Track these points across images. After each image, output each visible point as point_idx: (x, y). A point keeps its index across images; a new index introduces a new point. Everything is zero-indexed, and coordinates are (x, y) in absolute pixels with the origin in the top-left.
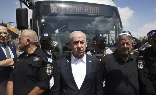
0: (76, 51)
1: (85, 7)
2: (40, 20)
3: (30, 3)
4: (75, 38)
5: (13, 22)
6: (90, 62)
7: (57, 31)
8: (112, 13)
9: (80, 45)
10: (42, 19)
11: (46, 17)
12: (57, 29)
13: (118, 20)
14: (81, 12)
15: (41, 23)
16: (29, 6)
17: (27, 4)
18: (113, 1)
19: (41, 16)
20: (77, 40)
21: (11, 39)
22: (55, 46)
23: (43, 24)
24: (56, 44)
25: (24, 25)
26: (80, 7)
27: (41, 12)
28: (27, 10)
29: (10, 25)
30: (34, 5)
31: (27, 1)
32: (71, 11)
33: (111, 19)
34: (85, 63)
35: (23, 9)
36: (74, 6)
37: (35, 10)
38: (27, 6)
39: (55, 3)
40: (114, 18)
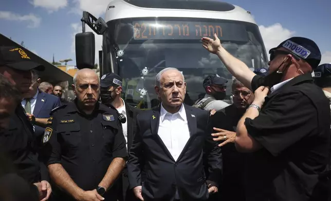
0: (170, 99)
1: (197, 26)
2: (115, 53)
3: (99, 23)
4: (167, 78)
5: (70, 60)
6: (194, 116)
7: (145, 71)
8: (248, 34)
9: (176, 89)
10: (119, 50)
11: (126, 46)
12: (146, 68)
13: (259, 47)
14: (187, 35)
15: (117, 57)
16: (96, 28)
17: (94, 25)
18: (250, 13)
19: (117, 46)
20: (171, 81)
21: (67, 89)
22: (141, 97)
23: (121, 59)
24: (143, 94)
25: (87, 61)
26: (186, 27)
27: (116, 39)
28: (93, 36)
29: (66, 64)
30: (105, 27)
31: (94, 21)
32: (169, 34)
33: (244, 47)
34: (184, 120)
35: (87, 34)
36: (175, 26)
37: (107, 35)
38: (93, 28)
39: (141, 22)
40: (251, 44)
